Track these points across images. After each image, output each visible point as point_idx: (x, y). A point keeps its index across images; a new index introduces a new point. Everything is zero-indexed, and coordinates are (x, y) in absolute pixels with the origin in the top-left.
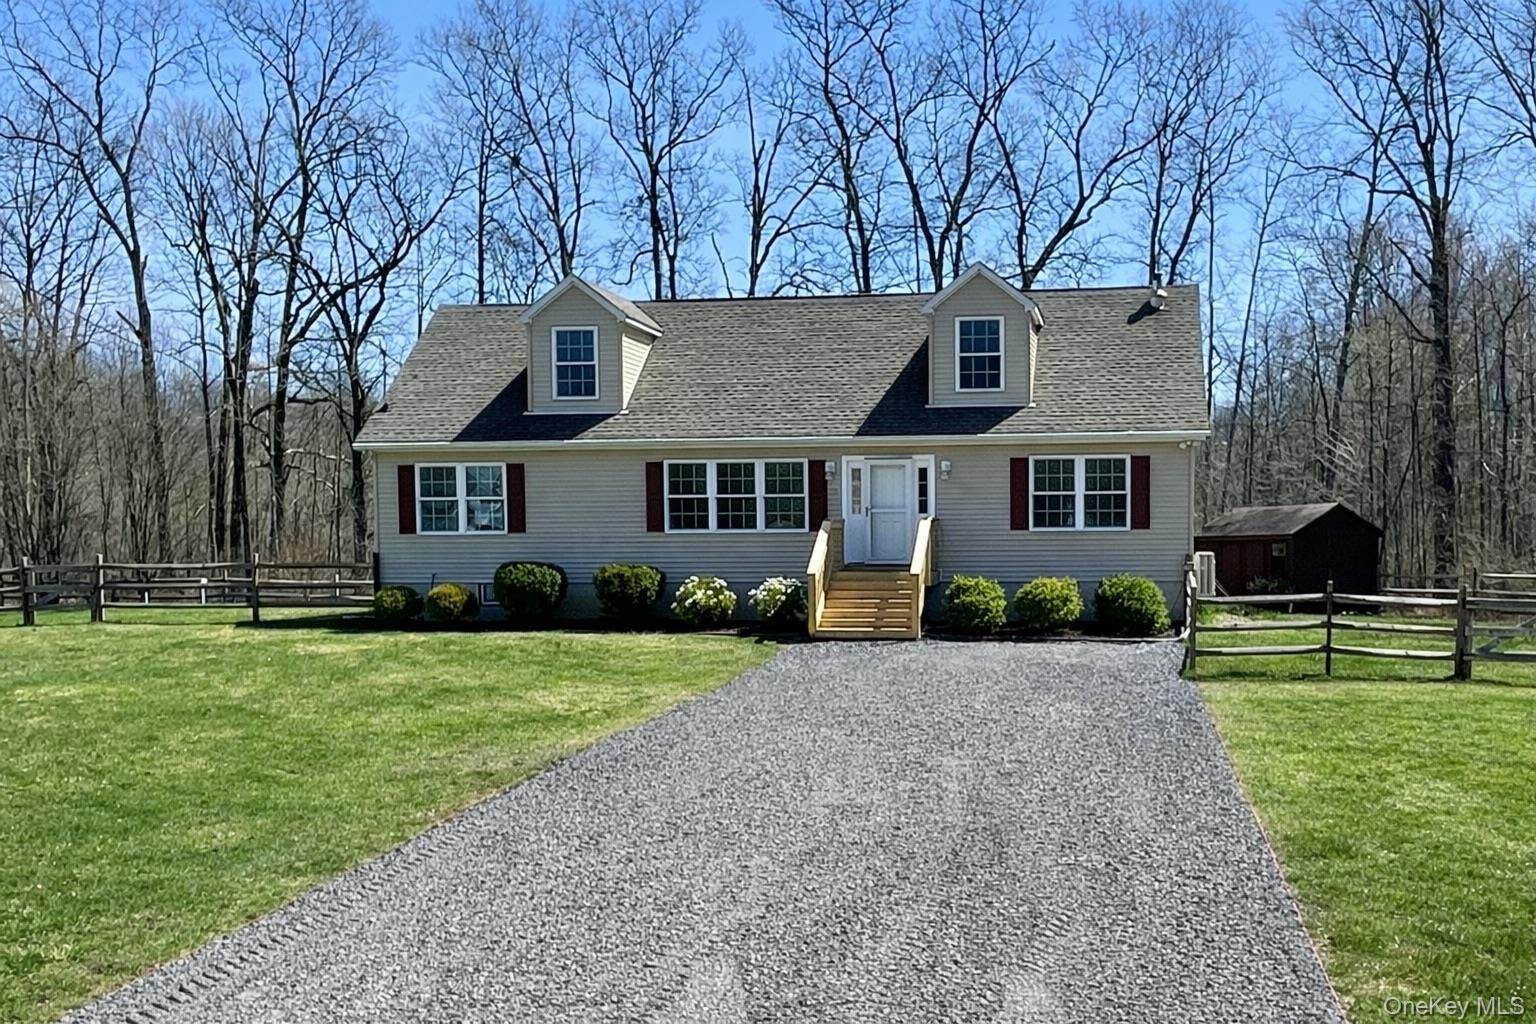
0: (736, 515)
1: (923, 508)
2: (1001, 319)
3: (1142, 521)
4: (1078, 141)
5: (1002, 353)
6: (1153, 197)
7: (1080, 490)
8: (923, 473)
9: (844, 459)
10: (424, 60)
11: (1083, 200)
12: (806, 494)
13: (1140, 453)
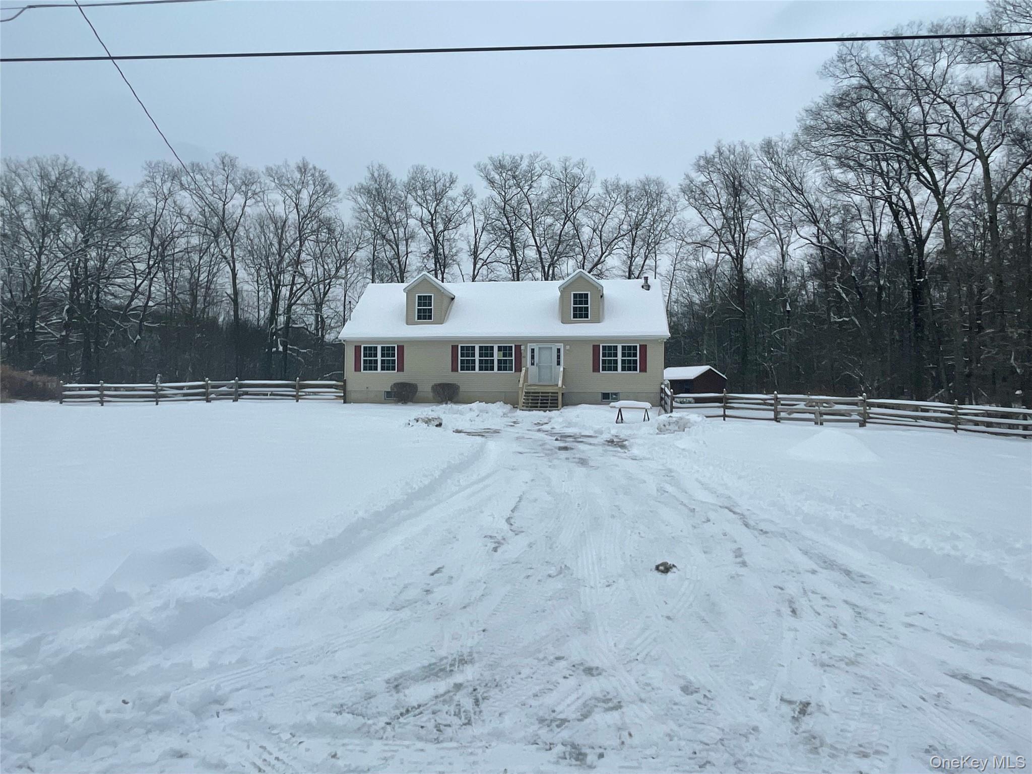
0: (487, 366)
1: (559, 364)
2: (589, 293)
3: (644, 369)
4: (601, 232)
5: (589, 305)
6: (630, 253)
7: (620, 358)
8: (559, 350)
9: (529, 344)
10: (350, 198)
11: (603, 254)
12: (513, 358)
13: (642, 344)
